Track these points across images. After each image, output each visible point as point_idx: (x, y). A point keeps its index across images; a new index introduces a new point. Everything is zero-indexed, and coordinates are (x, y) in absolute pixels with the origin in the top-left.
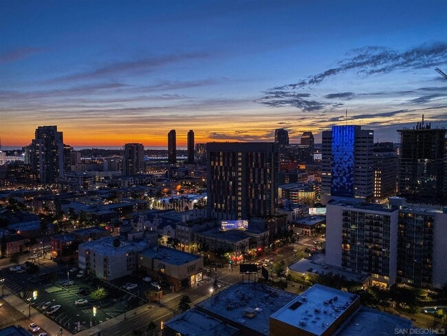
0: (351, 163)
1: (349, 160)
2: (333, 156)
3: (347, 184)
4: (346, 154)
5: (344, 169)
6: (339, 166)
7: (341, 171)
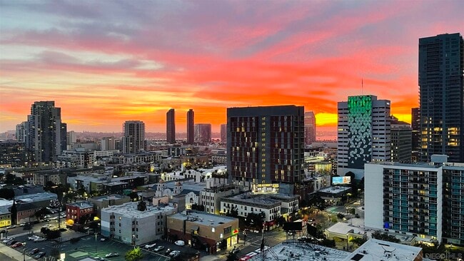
0: (369, 134)
1: (366, 131)
2: (349, 127)
3: (364, 155)
4: (363, 125)
5: (361, 140)
6: (356, 137)
7: (358, 143)
